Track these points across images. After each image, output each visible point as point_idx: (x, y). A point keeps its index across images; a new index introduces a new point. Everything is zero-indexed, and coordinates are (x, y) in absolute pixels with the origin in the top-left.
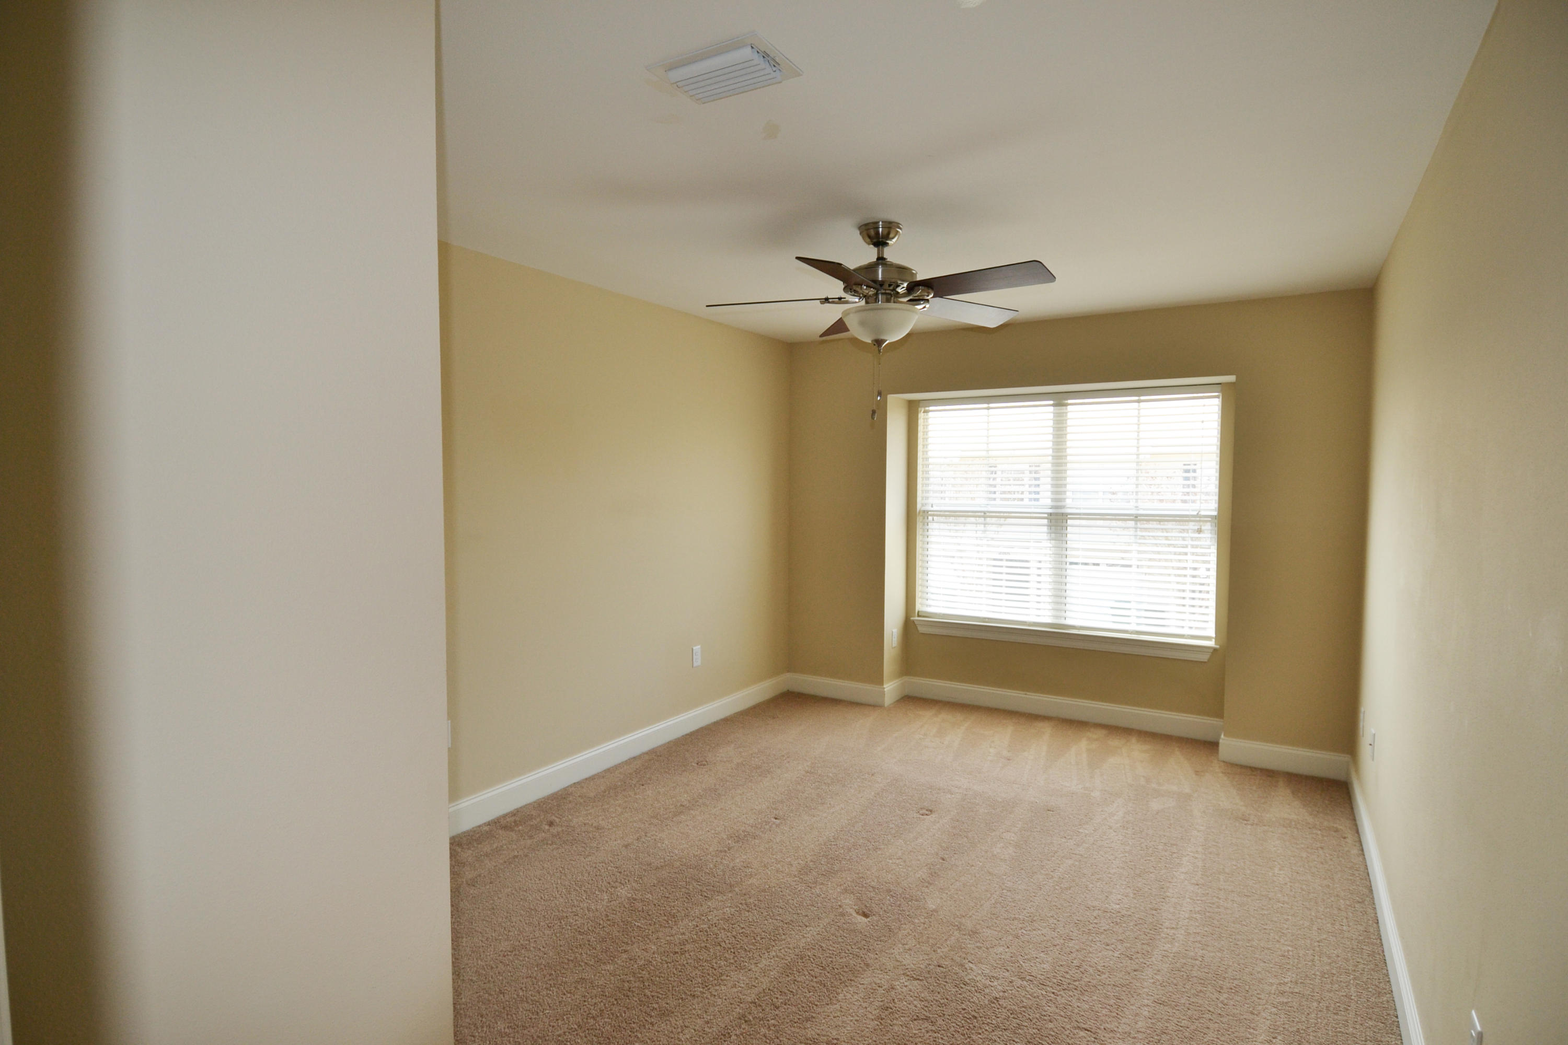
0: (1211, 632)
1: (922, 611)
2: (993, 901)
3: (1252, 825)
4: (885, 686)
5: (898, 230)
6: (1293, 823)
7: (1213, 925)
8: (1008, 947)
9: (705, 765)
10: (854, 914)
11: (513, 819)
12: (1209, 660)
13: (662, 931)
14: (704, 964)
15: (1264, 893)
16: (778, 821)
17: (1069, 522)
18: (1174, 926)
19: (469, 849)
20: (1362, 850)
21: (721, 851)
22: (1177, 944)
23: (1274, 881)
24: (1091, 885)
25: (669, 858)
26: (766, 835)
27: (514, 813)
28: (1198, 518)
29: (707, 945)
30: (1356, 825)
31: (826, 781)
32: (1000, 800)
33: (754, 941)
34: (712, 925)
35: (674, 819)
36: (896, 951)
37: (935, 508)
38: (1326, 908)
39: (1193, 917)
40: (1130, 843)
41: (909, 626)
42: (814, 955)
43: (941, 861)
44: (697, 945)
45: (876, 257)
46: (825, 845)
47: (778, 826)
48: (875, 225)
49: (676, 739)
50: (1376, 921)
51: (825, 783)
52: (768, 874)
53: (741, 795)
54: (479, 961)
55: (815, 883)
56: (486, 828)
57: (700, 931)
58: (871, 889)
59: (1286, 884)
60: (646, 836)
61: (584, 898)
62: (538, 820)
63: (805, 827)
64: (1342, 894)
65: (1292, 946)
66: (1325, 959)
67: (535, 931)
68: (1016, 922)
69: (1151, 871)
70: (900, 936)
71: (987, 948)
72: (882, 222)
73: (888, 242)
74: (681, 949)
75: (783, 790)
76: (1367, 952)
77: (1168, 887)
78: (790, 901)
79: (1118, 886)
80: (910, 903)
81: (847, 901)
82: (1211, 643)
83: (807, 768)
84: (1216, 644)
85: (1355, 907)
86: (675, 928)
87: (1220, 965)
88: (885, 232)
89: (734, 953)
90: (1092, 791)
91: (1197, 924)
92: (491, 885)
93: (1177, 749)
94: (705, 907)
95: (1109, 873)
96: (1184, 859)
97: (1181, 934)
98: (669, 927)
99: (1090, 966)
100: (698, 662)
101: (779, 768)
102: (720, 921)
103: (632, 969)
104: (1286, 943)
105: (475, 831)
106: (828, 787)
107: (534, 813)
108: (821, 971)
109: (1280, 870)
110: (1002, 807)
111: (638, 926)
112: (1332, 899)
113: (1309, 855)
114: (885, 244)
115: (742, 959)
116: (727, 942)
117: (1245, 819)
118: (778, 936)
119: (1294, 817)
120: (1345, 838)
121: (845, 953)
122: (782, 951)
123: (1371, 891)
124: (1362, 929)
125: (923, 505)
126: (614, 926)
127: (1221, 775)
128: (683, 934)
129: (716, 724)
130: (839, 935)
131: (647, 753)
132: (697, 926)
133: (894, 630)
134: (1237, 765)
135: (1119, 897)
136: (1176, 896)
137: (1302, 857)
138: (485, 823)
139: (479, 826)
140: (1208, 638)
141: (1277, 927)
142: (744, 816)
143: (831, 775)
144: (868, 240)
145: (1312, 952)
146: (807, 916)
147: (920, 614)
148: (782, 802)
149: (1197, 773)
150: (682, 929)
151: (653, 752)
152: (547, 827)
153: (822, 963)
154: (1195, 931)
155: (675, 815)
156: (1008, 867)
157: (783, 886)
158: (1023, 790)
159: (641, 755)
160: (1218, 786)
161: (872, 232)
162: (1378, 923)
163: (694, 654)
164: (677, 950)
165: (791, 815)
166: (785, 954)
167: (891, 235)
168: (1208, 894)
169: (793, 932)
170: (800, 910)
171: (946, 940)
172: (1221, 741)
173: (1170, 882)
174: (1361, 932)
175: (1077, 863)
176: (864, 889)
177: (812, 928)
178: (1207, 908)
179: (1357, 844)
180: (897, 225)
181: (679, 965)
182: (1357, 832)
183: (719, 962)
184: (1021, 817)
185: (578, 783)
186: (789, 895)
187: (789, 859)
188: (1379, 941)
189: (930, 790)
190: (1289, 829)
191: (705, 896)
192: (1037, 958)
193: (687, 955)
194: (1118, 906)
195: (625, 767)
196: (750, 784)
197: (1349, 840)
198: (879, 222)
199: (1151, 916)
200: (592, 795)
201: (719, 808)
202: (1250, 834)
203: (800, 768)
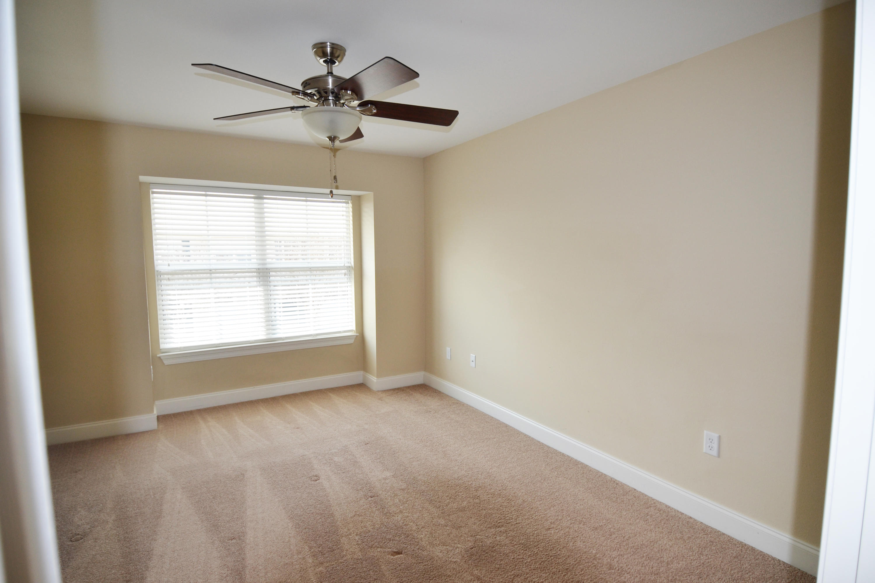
0: (354, 328)
17: (271, 273)
72: (330, 43)
172: (369, 382)
198: (327, 43)
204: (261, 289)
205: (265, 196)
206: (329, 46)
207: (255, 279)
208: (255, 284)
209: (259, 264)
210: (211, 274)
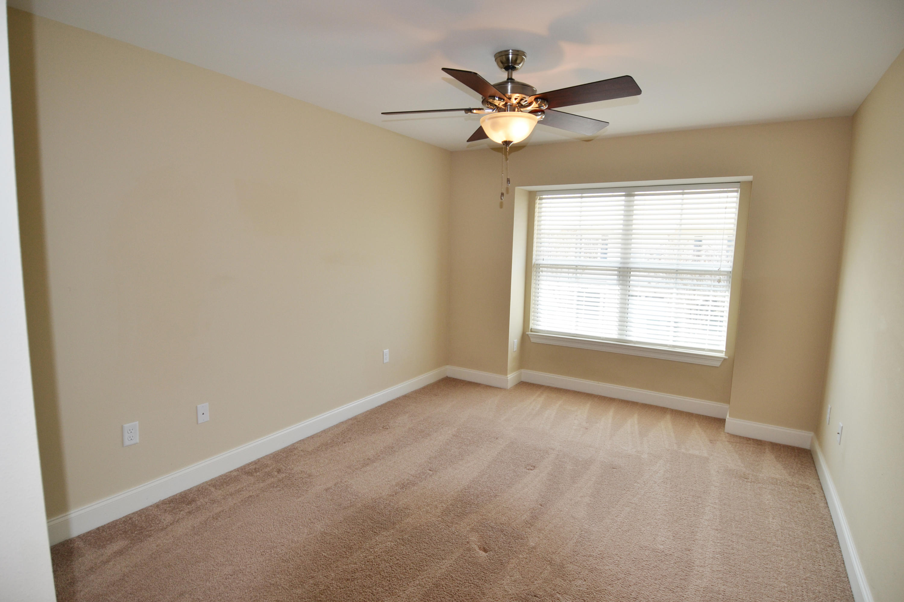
0: (723, 348)
1: (534, 329)
2: (575, 541)
3: (751, 482)
4: (508, 376)
5: (524, 57)
6: (779, 481)
7: (730, 564)
8: (585, 580)
9: (387, 429)
10: (477, 550)
11: (254, 467)
12: (720, 366)
13: (341, 561)
14: (367, 591)
15: (763, 538)
16: (431, 472)
17: (632, 273)
18: (702, 564)
19: (220, 489)
20: (827, 503)
21: (390, 496)
22: (705, 580)
23: (769, 528)
24: (644, 529)
25: (354, 500)
26: (422, 483)
27: (255, 463)
28: (718, 273)
29: (371, 573)
30: (820, 483)
31: (465, 443)
32: (581, 460)
33: (404, 571)
34: (377, 556)
35: (362, 469)
36: (505, 582)
37: (544, 262)
38: (807, 551)
39: (715, 557)
40: (669, 495)
41: (525, 337)
42: (446, 584)
43: (540, 507)
44: (363, 573)
45: (507, 78)
46: (461, 492)
47: (431, 476)
48: (506, 53)
49: (371, 409)
50: (843, 562)
51: (465, 444)
52: (420, 514)
53: (408, 452)
54: (208, 583)
55: (452, 523)
56: (235, 474)
57: (368, 562)
58: (490, 529)
59: (778, 530)
60: (341, 482)
61: (291, 531)
62: (271, 468)
63: (449, 477)
64: (818, 539)
65: (786, 583)
66: (811, 594)
67: (251, 558)
68: (591, 558)
69: (685, 518)
70: (509, 568)
71: (570, 581)
72: (512, 50)
73: (515, 66)
74: (352, 576)
75: (437, 449)
76: (839, 588)
77: (697, 532)
78: (434, 537)
79: (661, 530)
80: (517, 541)
81: (473, 538)
82: (722, 355)
83: (454, 433)
84: (725, 356)
85: (827, 550)
86: (350, 558)
87: (737, 598)
88: (514, 59)
89: (389, 581)
90: (642, 454)
91: (718, 563)
92: (229, 519)
93: (696, 423)
94: (374, 540)
95: (655, 519)
96: (706, 508)
97: (708, 571)
98: (346, 557)
99: (644, 598)
100: (387, 360)
101: (436, 432)
102: (383, 554)
103: (315, 593)
104: (782, 580)
105: (227, 476)
106: (467, 447)
107: (269, 462)
108: (450, 599)
109: (773, 519)
110: (582, 465)
111: (325, 556)
112: (811, 543)
113: (792, 507)
114: (514, 68)
115: (394, 586)
116: (385, 571)
117: (745, 477)
118: (422, 567)
119: (778, 476)
120: (814, 494)
121: (468, 582)
122: (424, 580)
123: (836, 536)
124: (834, 569)
125: (536, 260)
126: (308, 555)
127: (727, 443)
128: (356, 563)
129: (398, 399)
130: (465, 567)
131: (351, 419)
132: (366, 557)
133: (515, 341)
134: (737, 436)
135: (663, 539)
136: (702, 539)
137: (787, 509)
138: (235, 470)
139: (231, 472)
140: (721, 352)
141: (775, 567)
142: (409, 468)
143: (469, 438)
144: (501, 65)
145: (801, 588)
146: (444, 550)
147: (532, 330)
148: (435, 458)
149: (711, 441)
150: (355, 559)
151: (355, 418)
152: (276, 473)
153: (451, 592)
154: (717, 569)
155: (363, 466)
156: (586, 513)
157: (430, 524)
158: (596, 452)
159: (347, 420)
160: (726, 452)
161: (504, 58)
162: (844, 563)
163: (384, 355)
164: (349, 577)
165: (441, 467)
166: (426, 582)
167: (518, 61)
168: (725, 537)
169: (433, 564)
170: (440, 545)
171: (541, 573)
172: (727, 420)
173: (698, 527)
174: (834, 571)
175: (633, 510)
176: (485, 528)
177: (447, 561)
178: (724, 549)
179: (823, 498)
180: (523, 53)
181: (349, 590)
182: (822, 489)
183: (378, 589)
184: (595, 473)
185: (302, 440)
186: (433, 533)
187: (436, 503)
188: (847, 579)
189: (534, 451)
190: (776, 486)
191: (375, 532)
192: (605, 590)
193: (356, 582)
194: (662, 547)
195: (335, 429)
196: (415, 444)
197: (818, 496)
198: (509, 50)
199: (686, 556)
200: (310, 449)
201: (393, 461)
202: (750, 490)
203: (449, 432)
204: (618, 287)
205: (636, 193)
206: (511, 54)
207: (616, 277)
208: (615, 282)
209: (621, 263)
210: (577, 269)
